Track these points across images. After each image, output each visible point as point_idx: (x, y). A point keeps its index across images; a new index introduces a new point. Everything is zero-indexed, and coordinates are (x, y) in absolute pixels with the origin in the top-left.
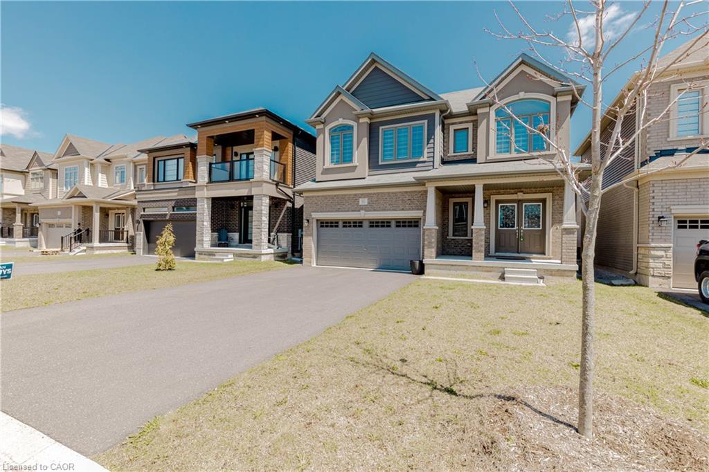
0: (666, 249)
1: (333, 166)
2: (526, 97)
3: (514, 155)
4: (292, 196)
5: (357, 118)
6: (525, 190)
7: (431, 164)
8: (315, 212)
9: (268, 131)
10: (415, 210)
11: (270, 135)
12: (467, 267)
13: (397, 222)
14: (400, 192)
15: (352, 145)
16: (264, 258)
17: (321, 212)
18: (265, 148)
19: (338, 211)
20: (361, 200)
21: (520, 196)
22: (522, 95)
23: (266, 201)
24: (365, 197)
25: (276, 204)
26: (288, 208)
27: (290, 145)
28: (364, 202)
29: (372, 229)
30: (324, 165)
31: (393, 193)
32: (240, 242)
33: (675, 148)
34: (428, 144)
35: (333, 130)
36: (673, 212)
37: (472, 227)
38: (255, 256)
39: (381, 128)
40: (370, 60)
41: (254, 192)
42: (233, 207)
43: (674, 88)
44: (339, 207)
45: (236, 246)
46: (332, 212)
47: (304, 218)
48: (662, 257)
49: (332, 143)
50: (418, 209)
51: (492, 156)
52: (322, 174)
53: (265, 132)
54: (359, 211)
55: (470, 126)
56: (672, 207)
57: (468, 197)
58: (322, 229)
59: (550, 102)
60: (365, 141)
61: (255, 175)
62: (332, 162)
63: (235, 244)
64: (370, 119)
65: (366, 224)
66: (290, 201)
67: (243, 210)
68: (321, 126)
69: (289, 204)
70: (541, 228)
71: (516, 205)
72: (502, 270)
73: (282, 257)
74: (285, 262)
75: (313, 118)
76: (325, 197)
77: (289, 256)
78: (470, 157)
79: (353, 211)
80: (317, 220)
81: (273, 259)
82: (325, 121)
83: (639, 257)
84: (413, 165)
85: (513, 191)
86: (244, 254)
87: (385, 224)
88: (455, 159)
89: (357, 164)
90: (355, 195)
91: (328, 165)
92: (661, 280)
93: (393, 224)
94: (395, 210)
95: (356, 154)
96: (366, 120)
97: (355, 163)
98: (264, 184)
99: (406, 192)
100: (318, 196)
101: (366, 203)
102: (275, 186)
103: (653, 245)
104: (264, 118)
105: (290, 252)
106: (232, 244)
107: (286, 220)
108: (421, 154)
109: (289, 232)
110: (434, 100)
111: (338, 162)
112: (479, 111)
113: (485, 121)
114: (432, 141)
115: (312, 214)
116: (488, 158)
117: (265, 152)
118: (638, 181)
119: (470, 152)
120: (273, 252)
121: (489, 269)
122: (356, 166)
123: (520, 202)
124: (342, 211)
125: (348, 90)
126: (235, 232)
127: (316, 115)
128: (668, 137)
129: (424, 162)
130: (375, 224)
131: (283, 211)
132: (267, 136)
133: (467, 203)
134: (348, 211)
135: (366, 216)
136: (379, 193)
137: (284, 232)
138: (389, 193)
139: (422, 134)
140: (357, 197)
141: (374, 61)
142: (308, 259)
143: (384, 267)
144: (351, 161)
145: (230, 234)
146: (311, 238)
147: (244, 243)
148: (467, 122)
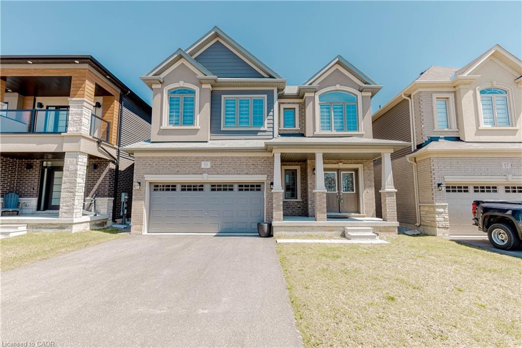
0: (444, 207)
1: (171, 127)
2: (341, 89)
3: (334, 132)
4: (116, 157)
5: (200, 83)
6: (343, 161)
7: (271, 133)
8: (149, 174)
9: (91, 81)
10: (259, 174)
11: (94, 86)
12: (312, 228)
13: (240, 186)
14: (244, 157)
15: (193, 109)
16: (75, 229)
17: (156, 174)
18: (85, 99)
19: (178, 174)
20: (203, 163)
21: (341, 166)
22: (338, 87)
23: (84, 160)
24: (208, 160)
25: (95, 164)
26: (111, 170)
27: (116, 104)
28: (206, 165)
29: (213, 192)
30: (161, 125)
31: (237, 157)
32: (39, 208)
33: (438, 136)
34: (268, 115)
35: (172, 92)
36: (446, 180)
37: (314, 191)
38: (62, 227)
39: (223, 96)
40: (213, 32)
41: (66, 147)
42: (30, 166)
43: (435, 96)
44: (178, 170)
45: (32, 214)
46: (170, 174)
47: (134, 180)
48: (441, 213)
49: (171, 105)
50: (262, 174)
51: (318, 132)
52: (158, 134)
53: (87, 82)
54: (201, 174)
55: (297, 107)
56: (445, 177)
57: (297, 165)
58: (156, 192)
59: (357, 96)
60: (207, 107)
61: (70, 129)
62: (170, 124)
63: (31, 211)
64: (212, 86)
65: (207, 188)
66: (113, 162)
67: (46, 170)
68: (159, 86)
69: (112, 166)
70: (355, 192)
71: (336, 172)
72: (342, 229)
73: (100, 225)
74: (105, 230)
75: (150, 75)
76: (163, 159)
77: (110, 223)
78: (297, 132)
79: (194, 174)
80: (150, 183)
81: (88, 229)
82: (164, 82)
83: (422, 213)
84: (255, 133)
85: (335, 161)
86: (46, 224)
87: (228, 187)
88: (285, 132)
89: (200, 128)
90: (197, 158)
91: (165, 125)
92: (443, 230)
93: (236, 187)
94: (239, 174)
95: (198, 118)
96: (209, 86)
97: (197, 126)
98: (82, 140)
99: (250, 158)
100: (153, 158)
101: (209, 167)
102: (96, 144)
103: (437, 204)
104: (86, 66)
105: (111, 218)
106: (25, 211)
107: (107, 182)
108: (262, 124)
109: (111, 196)
110: (273, 78)
111: (176, 124)
112: (307, 95)
113: (311, 103)
114: (271, 113)
115: (145, 176)
116: (315, 133)
117: (85, 104)
118: (415, 158)
119: (297, 128)
120: (89, 220)
121: (330, 229)
122: (199, 129)
123: (338, 170)
124: (181, 174)
125: (191, 54)
126: (32, 196)
127: (154, 73)
128: (434, 128)
129: (265, 131)
130: (216, 187)
131: (104, 173)
132: (89, 87)
133: (296, 170)
134: (189, 174)
135: (209, 179)
136: (222, 157)
137: (104, 196)
138: (233, 158)
139: (262, 107)
140: (198, 161)
141: (216, 35)
142: (138, 226)
143: (227, 231)
144: (192, 124)
145: (23, 200)
146: (143, 202)
147: (45, 209)
148: (294, 103)
